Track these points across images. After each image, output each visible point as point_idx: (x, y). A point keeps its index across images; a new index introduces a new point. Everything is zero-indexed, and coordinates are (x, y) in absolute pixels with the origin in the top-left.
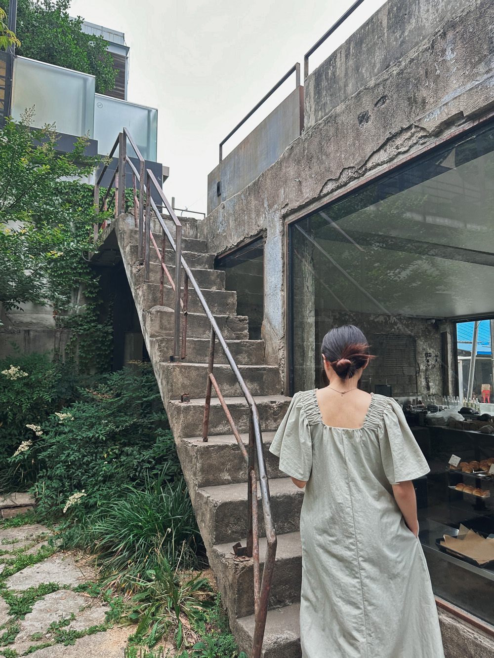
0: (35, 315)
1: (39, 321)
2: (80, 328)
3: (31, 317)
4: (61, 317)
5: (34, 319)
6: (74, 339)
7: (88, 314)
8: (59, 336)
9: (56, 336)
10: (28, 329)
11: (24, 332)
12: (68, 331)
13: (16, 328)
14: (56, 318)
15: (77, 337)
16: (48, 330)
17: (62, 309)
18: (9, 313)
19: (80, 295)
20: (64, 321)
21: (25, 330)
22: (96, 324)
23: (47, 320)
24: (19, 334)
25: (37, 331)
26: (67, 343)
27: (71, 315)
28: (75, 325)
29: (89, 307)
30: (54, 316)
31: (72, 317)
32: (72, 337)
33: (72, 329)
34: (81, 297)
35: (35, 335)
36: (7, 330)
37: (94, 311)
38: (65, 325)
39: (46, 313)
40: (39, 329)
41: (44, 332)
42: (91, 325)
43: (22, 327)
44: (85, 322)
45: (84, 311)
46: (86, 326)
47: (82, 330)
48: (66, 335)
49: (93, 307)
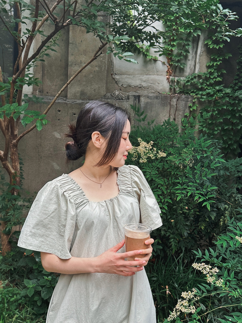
0: (145, 76)
1: (150, 85)
2: (201, 92)
3: (141, 80)
4: (176, 79)
5: (145, 82)
6: (195, 108)
8: (175, 103)
9: (172, 103)
10: (137, 94)
11: (133, 98)
12: (186, 97)
13: (123, 93)
14: (170, 79)
15: (198, 106)
16: (162, 96)
17: (178, 67)
18: (116, 74)
19: (201, 47)
20: (179, 84)
21: (135, 95)
22: (222, 88)
23: (159, 84)
24: (128, 100)
25: (148, 98)
26: (184, 113)
27: (189, 75)
28: (195, 89)
29: (212, 63)
30: (167, 76)
31: (190, 78)
32: (191, 104)
33: (191, 94)
34: (203, 49)
35: (146, 101)
36: (113, 95)
37: (218, 69)
38: (181, 89)
39: (158, 73)
40: (151, 95)
41: (156, 98)
42: (215, 89)
43: (130, 92)
44: (207, 85)
45: (205, 70)
46: (209, 89)
47: (204, 95)
48: (184, 102)
49: (219, 64)
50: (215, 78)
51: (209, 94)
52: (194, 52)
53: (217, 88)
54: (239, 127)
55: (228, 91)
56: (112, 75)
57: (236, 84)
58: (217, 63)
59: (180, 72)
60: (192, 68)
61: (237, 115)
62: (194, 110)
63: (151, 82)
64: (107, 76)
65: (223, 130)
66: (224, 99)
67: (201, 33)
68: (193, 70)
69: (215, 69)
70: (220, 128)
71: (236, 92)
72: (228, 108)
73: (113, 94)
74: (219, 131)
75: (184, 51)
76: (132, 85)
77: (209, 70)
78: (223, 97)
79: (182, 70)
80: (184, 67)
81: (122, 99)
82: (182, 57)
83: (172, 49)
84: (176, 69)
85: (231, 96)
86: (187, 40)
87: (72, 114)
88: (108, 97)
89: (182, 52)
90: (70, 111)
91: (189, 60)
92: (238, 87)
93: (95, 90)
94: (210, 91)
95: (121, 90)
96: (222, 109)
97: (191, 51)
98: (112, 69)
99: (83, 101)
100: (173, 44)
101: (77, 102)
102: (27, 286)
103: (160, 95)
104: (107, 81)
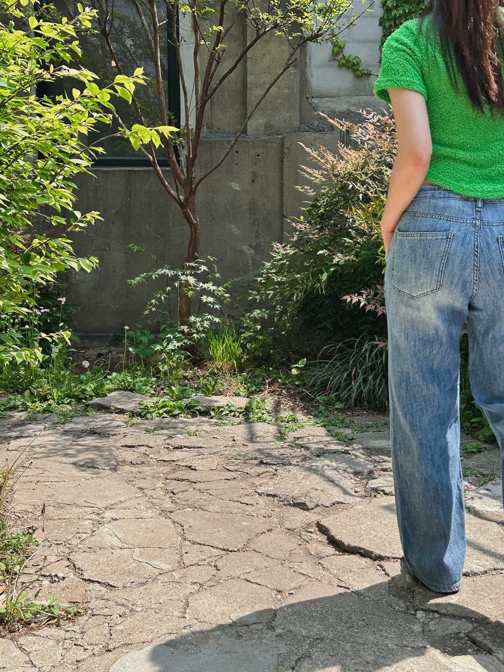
3: (349, 103)
5: (354, 105)
18: (313, 97)
56: (307, 98)
64: (301, 100)
73: (311, 124)
76: (336, 110)
81: (324, 131)
87: (254, 155)
88: (304, 129)
90: (252, 152)
93: (284, 121)
95: (321, 119)
98: (307, 90)
99: (269, 137)
101: (261, 139)
104: (300, 108)
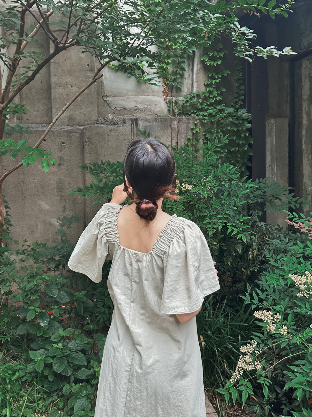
0: (140, 97)
1: (146, 106)
2: (201, 113)
3: (136, 101)
4: (174, 99)
5: (140, 103)
6: (198, 130)
7: (210, 92)
8: (176, 126)
9: (173, 126)
10: (134, 117)
11: (130, 122)
12: (187, 119)
13: (118, 116)
14: (168, 100)
15: (200, 127)
16: (161, 118)
17: (174, 87)
18: (107, 96)
19: (197, 64)
20: (178, 105)
21: (131, 119)
22: (224, 107)
23: (155, 105)
24: (124, 125)
25: (146, 121)
26: (187, 136)
27: (187, 95)
28: (195, 110)
29: (210, 81)
30: (164, 97)
31: (189, 98)
32: (193, 126)
33: (192, 115)
34: (199, 66)
35: (144, 125)
36: (107, 120)
37: (217, 87)
38: (180, 110)
39: (153, 94)
40: (150, 118)
41: (155, 121)
42: (217, 109)
43: (126, 116)
44: (207, 105)
45: (203, 89)
46: (210, 110)
47: (205, 116)
48: (185, 125)
49: (218, 82)
50: (215, 97)
51: (211, 114)
52: (190, 71)
53: (219, 107)
54: (246, 149)
55: (231, 110)
56: (103, 96)
57: (236, 103)
58: (216, 81)
59: (177, 92)
60: (189, 88)
61: (243, 136)
62: (197, 132)
63: (148, 104)
64: (98, 98)
65: (229, 152)
66: (227, 119)
67: (197, 49)
68: (190, 89)
69: (213, 88)
70: (226, 150)
71: (238, 111)
72: (232, 128)
73: (107, 118)
74: (225, 154)
75: (179, 69)
76: (126, 107)
77: (208, 89)
78: (225, 117)
79: (179, 90)
80: (181, 86)
81: (118, 124)
82: (178, 76)
83: (167, 66)
84: (172, 88)
85: (235, 116)
86: (182, 57)
87: (60, 143)
88: (102, 122)
89: (177, 70)
90: (58, 140)
91: (185, 79)
92: (239, 105)
93: (85, 115)
94: (212, 111)
95: (114, 113)
96: (227, 129)
97: (186, 69)
98: (102, 90)
99: (72, 128)
100: (168, 62)
101: (66, 129)
102: (34, 360)
103: (159, 117)
104: (98, 104)
